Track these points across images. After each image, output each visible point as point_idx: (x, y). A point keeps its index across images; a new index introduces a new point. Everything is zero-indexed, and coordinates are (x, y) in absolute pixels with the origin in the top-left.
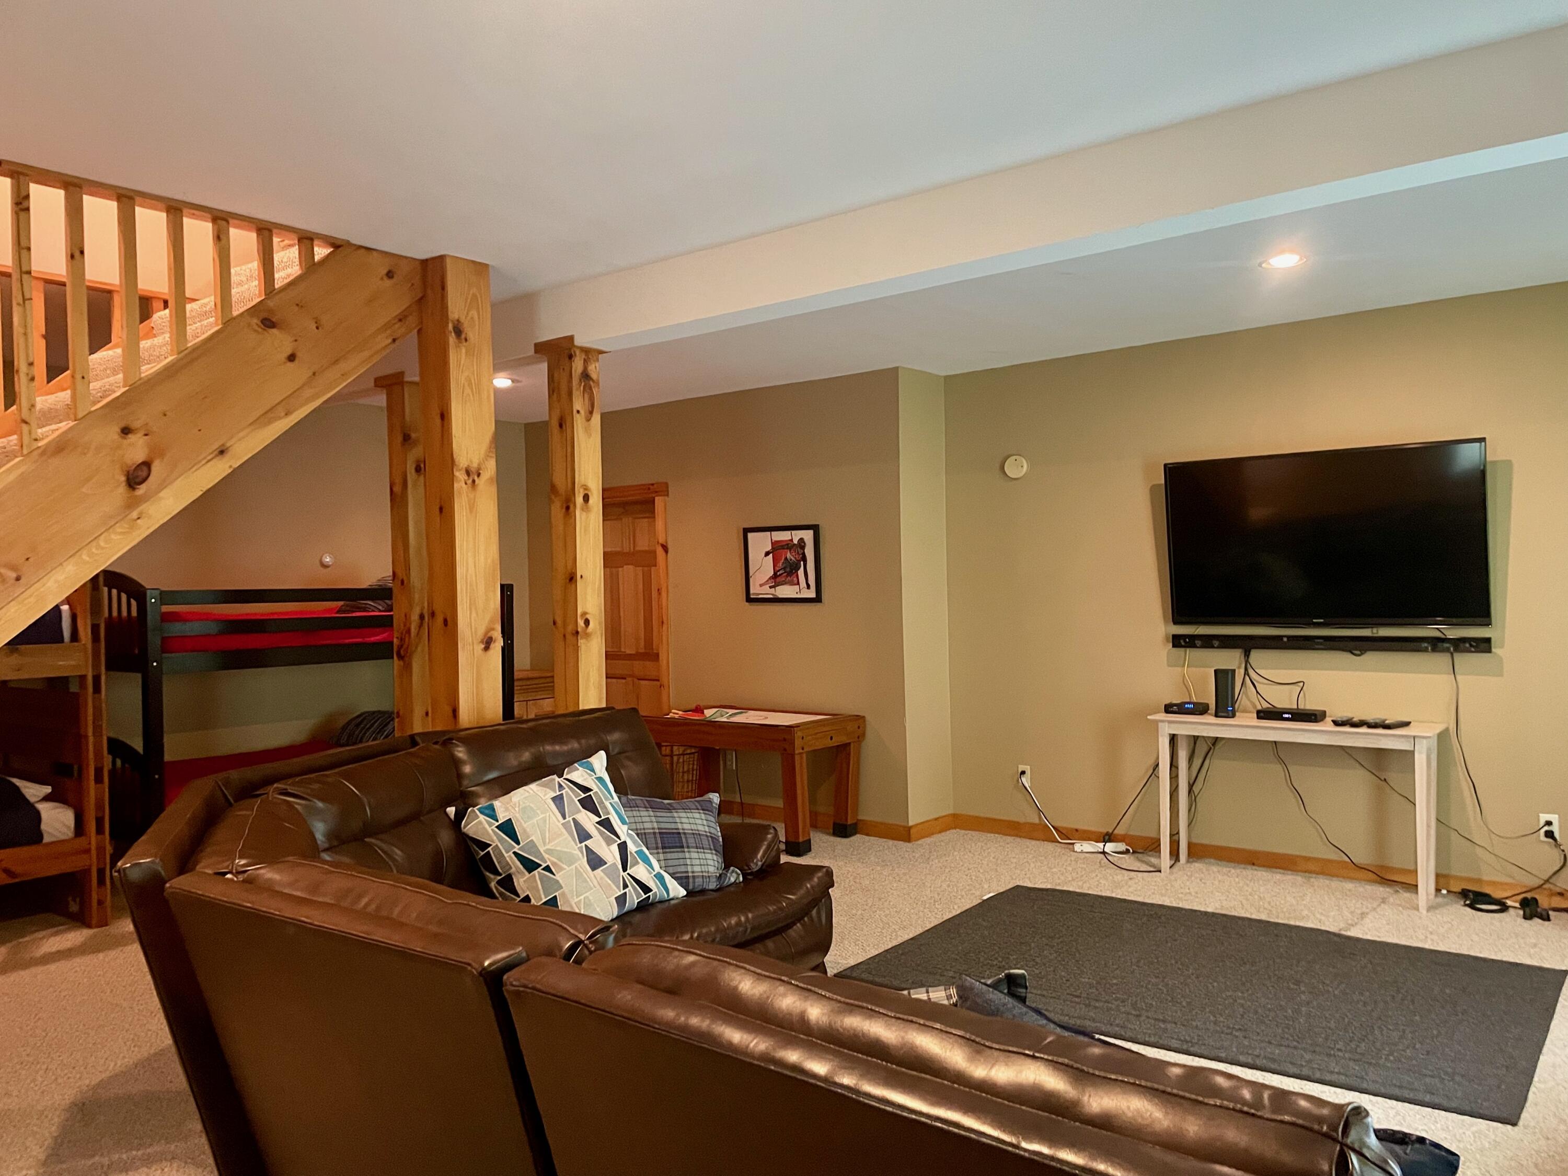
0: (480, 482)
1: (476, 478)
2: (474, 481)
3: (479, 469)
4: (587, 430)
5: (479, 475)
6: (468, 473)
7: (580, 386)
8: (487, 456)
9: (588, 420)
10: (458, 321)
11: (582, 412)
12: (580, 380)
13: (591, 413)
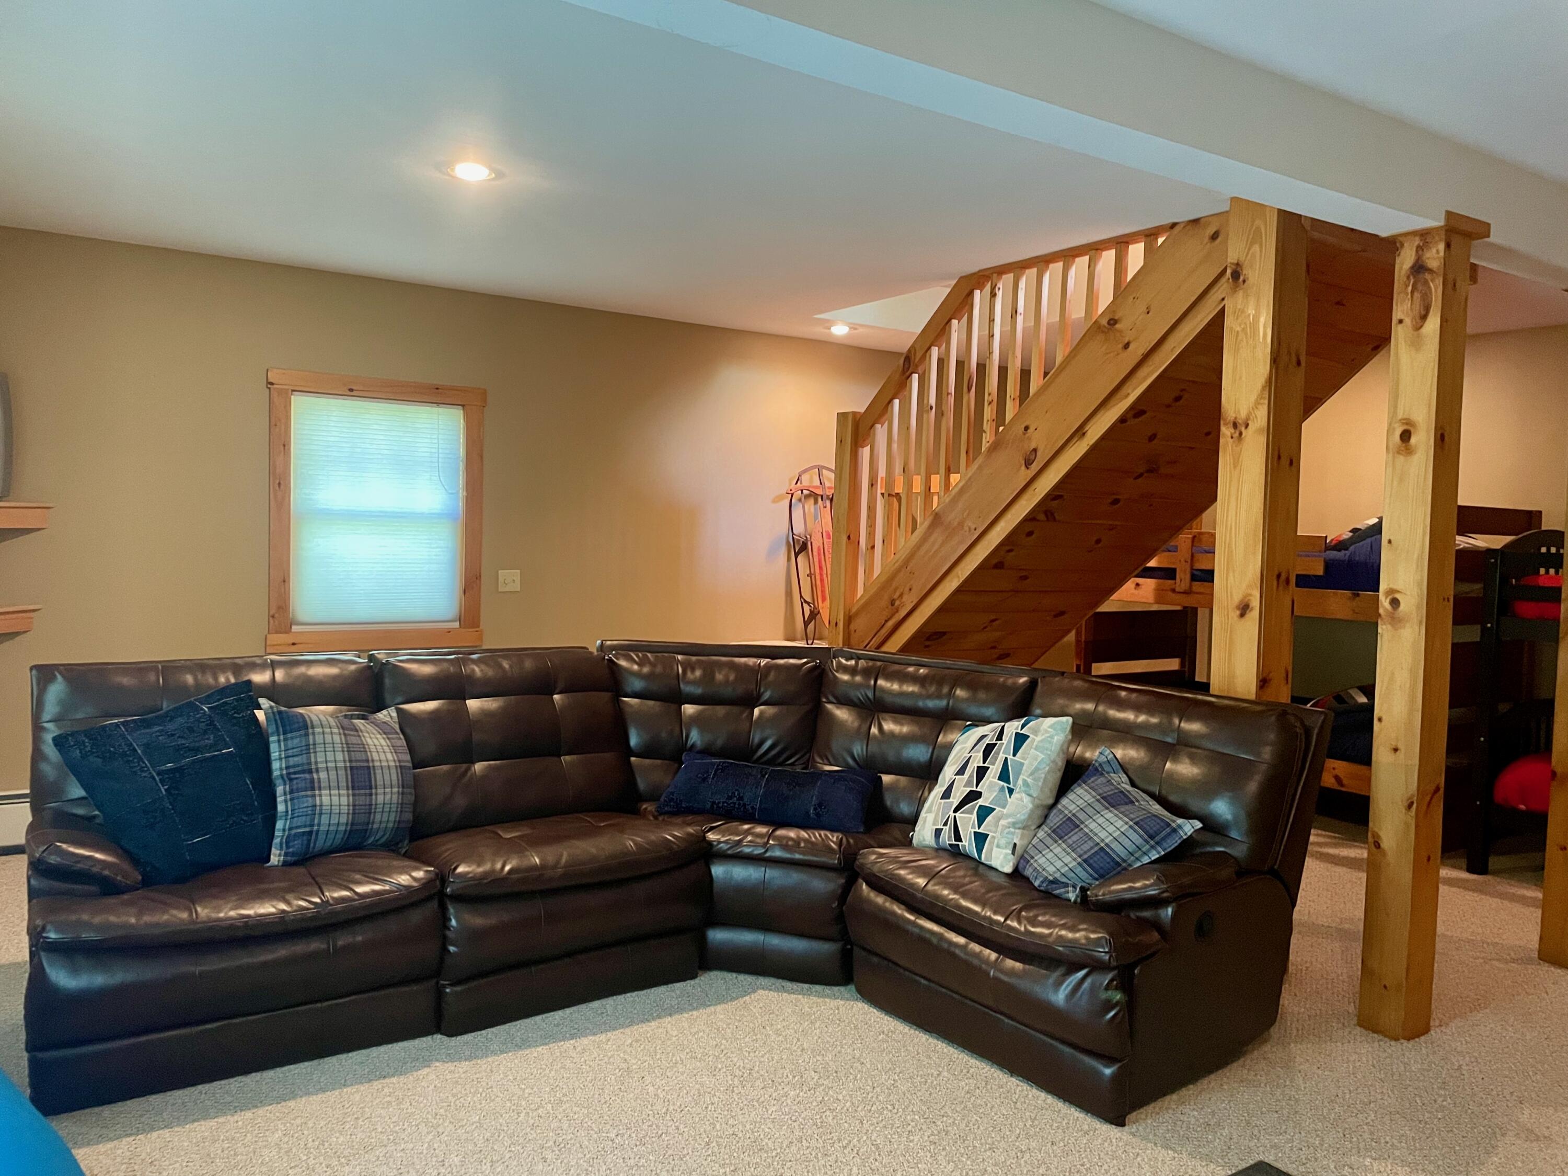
0: (1248, 434)
1: (1243, 429)
2: (1241, 434)
3: (1248, 419)
4: (1416, 343)
5: (1247, 426)
6: (1235, 425)
7: (1407, 286)
8: (1257, 403)
9: (1418, 328)
10: (1238, 264)
11: (1408, 321)
12: (1408, 278)
13: (1424, 317)
